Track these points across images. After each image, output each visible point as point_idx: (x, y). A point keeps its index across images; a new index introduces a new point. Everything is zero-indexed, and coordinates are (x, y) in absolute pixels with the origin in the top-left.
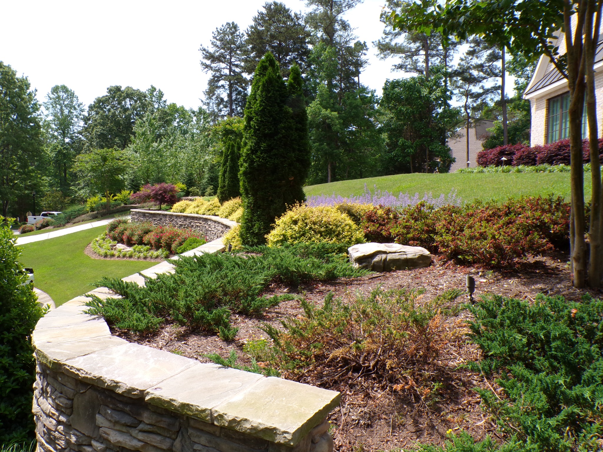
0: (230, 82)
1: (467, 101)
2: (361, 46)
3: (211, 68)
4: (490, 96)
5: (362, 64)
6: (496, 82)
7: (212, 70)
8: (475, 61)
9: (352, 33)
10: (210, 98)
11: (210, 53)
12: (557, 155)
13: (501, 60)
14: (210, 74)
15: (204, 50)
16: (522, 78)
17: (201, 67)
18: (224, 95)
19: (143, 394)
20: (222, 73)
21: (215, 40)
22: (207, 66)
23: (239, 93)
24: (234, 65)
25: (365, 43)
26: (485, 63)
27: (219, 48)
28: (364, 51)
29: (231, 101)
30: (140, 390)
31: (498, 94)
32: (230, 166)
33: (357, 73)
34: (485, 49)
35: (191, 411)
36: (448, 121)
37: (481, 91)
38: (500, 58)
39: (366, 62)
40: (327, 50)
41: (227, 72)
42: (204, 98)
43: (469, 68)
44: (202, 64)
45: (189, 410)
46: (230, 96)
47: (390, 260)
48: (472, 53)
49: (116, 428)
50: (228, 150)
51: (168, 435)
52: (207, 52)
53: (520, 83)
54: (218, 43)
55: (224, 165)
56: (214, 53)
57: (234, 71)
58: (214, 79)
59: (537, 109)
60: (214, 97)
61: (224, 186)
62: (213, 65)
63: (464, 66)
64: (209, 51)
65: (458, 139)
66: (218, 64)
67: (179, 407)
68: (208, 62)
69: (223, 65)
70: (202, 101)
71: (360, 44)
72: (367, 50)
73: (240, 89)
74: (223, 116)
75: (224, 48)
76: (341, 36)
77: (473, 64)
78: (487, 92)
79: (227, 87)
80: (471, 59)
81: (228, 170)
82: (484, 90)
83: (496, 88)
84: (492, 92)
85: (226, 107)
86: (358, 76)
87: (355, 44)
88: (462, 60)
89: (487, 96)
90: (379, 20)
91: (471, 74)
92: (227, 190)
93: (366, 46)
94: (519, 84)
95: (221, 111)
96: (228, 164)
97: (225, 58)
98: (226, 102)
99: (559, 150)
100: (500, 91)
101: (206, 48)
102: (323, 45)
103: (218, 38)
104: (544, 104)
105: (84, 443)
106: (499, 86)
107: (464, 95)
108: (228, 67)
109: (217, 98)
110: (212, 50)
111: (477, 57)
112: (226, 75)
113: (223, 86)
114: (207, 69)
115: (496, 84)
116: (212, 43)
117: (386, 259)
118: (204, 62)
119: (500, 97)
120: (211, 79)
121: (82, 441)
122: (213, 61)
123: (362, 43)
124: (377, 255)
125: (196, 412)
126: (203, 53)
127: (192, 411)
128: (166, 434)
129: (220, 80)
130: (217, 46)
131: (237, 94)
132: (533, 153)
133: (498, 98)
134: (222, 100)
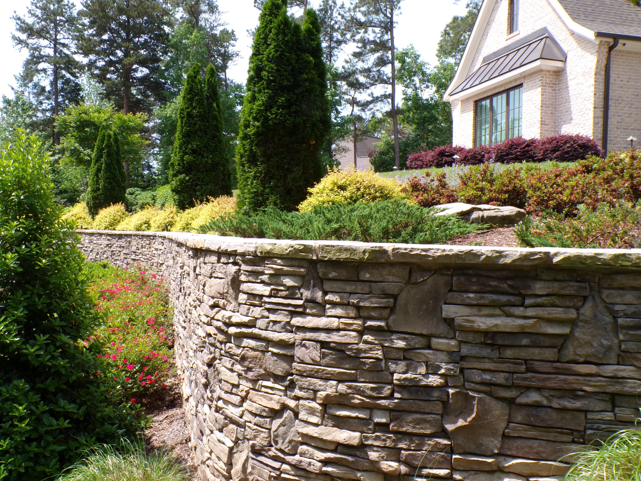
0: (55, 65)
1: (353, 111)
2: (228, 36)
3: (27, 45)
4: (379, 105)
5: (232, 56)
6: (386, 90)
7: (27, 47)
8: (360, 65)
9: (220, 16)
10: (26, 85)
11: (27, 24)
12: (507, 155)
13: (390, 65)
14: (26, 54)
15: (19, 19)
16: (409, 88)
17: (13, 43)
18: (46, 82)
19: (549, 256)
20: (42, 53)
21: (34, 7)
22: (20, 42)
23: (67, 81)
24: (60, 44)
25: (233, 32)
26: (372, 67)
27: (39, 18)
28: (232, 42)
29: (56, 92)
30: (544, 253)
31: (389, 103)
32: (106, 163)
33: (224, 68)
34: (371, 52)
35: (629, 261)
36: (339, 130)
37: (370, 99)
38: (388, 63)
39: (238, 55)
40: (194, 34)
41: (51, 52)
42: (16, 85)
43: (354, 72)
44: (14, 38)
45: (626, 261)
46: (54, 84)
47: (487, 217)
48: (357, 55)
49: (482, 313)
50: (103, 142)
51: (572, 304)
52: (24, 23)
53: (408, 93)
54: (39, 12)
55: (97, 161)
56: (33, 24)
57: (61, 51)
58: (32, 59)
59: (463, 111)
60: (30, 85)
61: (98, 189)
62: (30, 41)
63: (349, 69)
64: (26, 21)
65: (343, 154)
66: (36, 40)
67: (611, 259)
68: (23, 37)
69: (44, 42)
70: (13, 89)
71: (227, 32)
72: (235, 40)
73: (68, 76)
74: (44, 111)
75: (45, 20)
76: (206, 20)
77: (359, 67)
78: (376, 100)
79: (50, 72)
80: (356, 62)
81: (103, 168)
82: (373, 97)
83: (386, 96)
84: (382, 101)
85: (48, 98)
86: (225, 72)
87: (221, 31)
88: (347, 62)
89: (376, 104)
90: (253, 4)
91: (357, 80)
92: (101, 194)
93: (235, 36)
94: (407, 95)
95: (41, 103)
96: (103, 160)
97: (48, 32)
98: (49, 92)
99: (511, 149)
100: (390, 100)
101: (22, 17)
102: (188, 28)
103: (38, 5)
104: (471, 106)
105: (417, 346)
106: (390, 95)
107: (348, 103)
108: (52, 46)
109: (35, 86)
110: (30, 20)
111: (363, 61)
112: (48, 56)
113: (44, 70)
114: (20, 46)
115: (386, 92)
116: (30, 12)
117: (483, 217)
118: (17, 36)
119: (390, 107)
120: (28, 60)
121: (415, 343)
122: (30, 36)
123: (230, 31)
124: (473, 212)
125: (637, 261)
126: (17, 23)
127: (631, 261)
128: (567, 303)
129: (40, 62)
130: (37, 16)
131: (63, 83)
132: (479, 154)
133: (387, 108)
134: (43, 89)
